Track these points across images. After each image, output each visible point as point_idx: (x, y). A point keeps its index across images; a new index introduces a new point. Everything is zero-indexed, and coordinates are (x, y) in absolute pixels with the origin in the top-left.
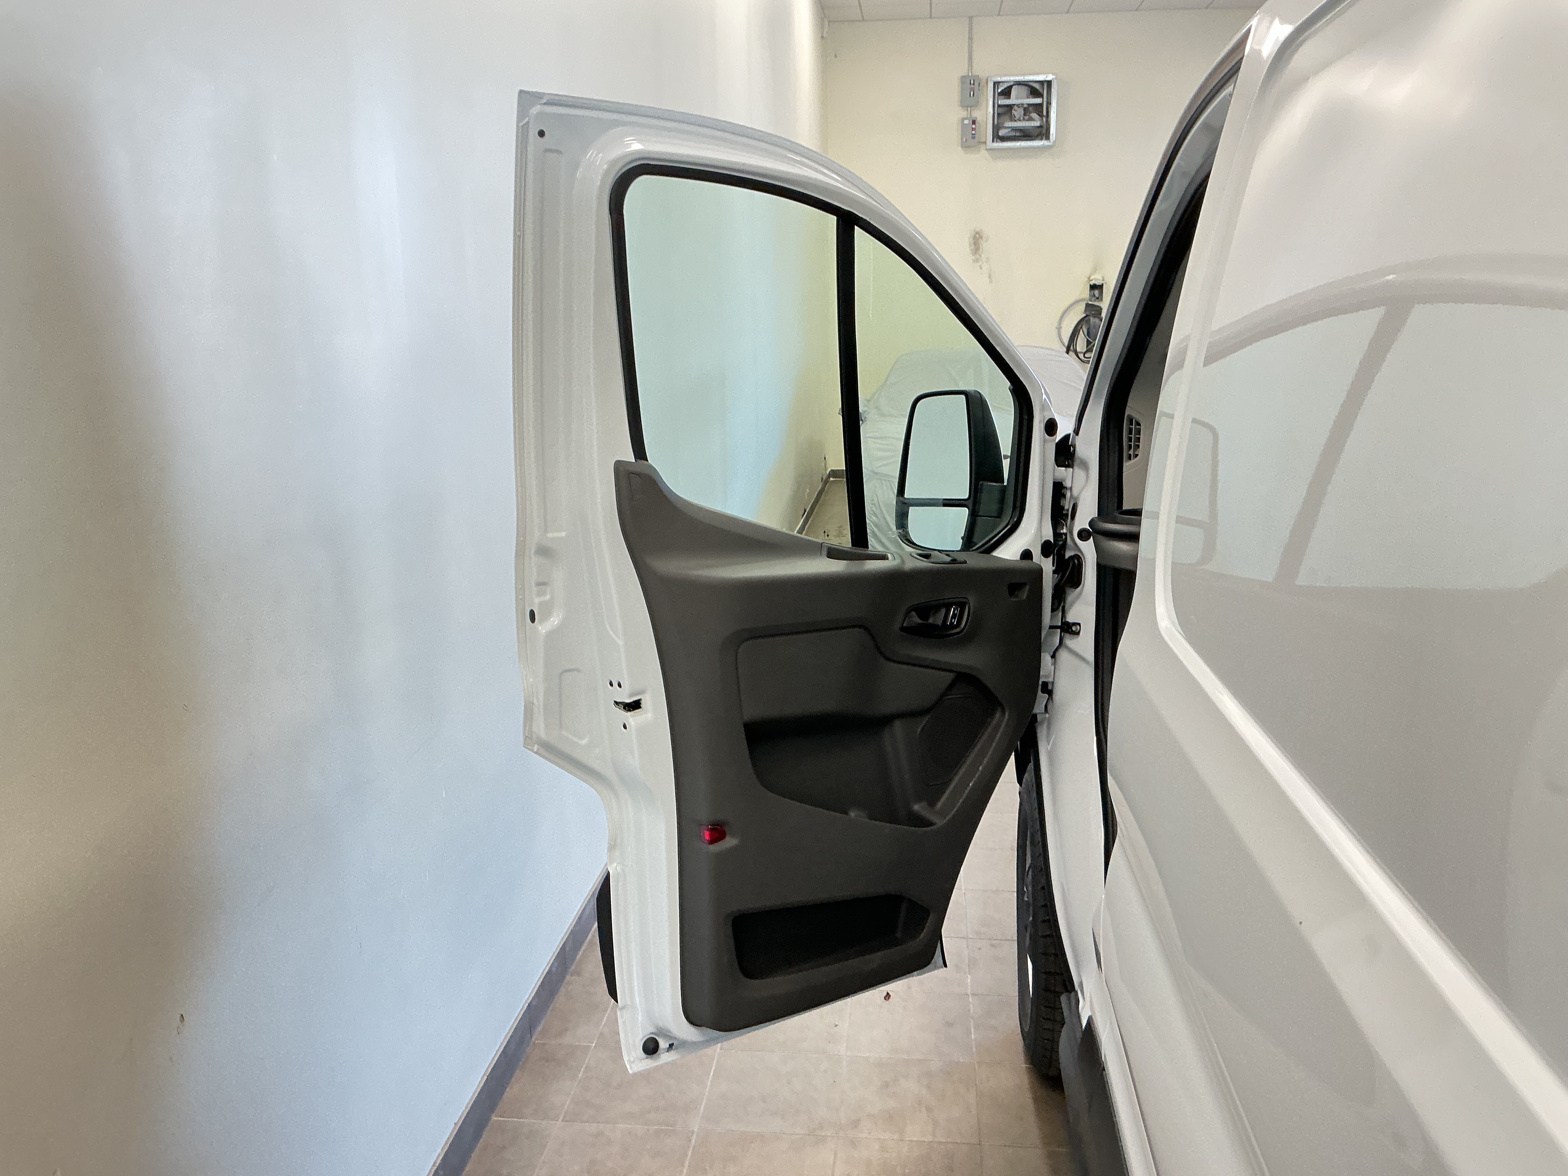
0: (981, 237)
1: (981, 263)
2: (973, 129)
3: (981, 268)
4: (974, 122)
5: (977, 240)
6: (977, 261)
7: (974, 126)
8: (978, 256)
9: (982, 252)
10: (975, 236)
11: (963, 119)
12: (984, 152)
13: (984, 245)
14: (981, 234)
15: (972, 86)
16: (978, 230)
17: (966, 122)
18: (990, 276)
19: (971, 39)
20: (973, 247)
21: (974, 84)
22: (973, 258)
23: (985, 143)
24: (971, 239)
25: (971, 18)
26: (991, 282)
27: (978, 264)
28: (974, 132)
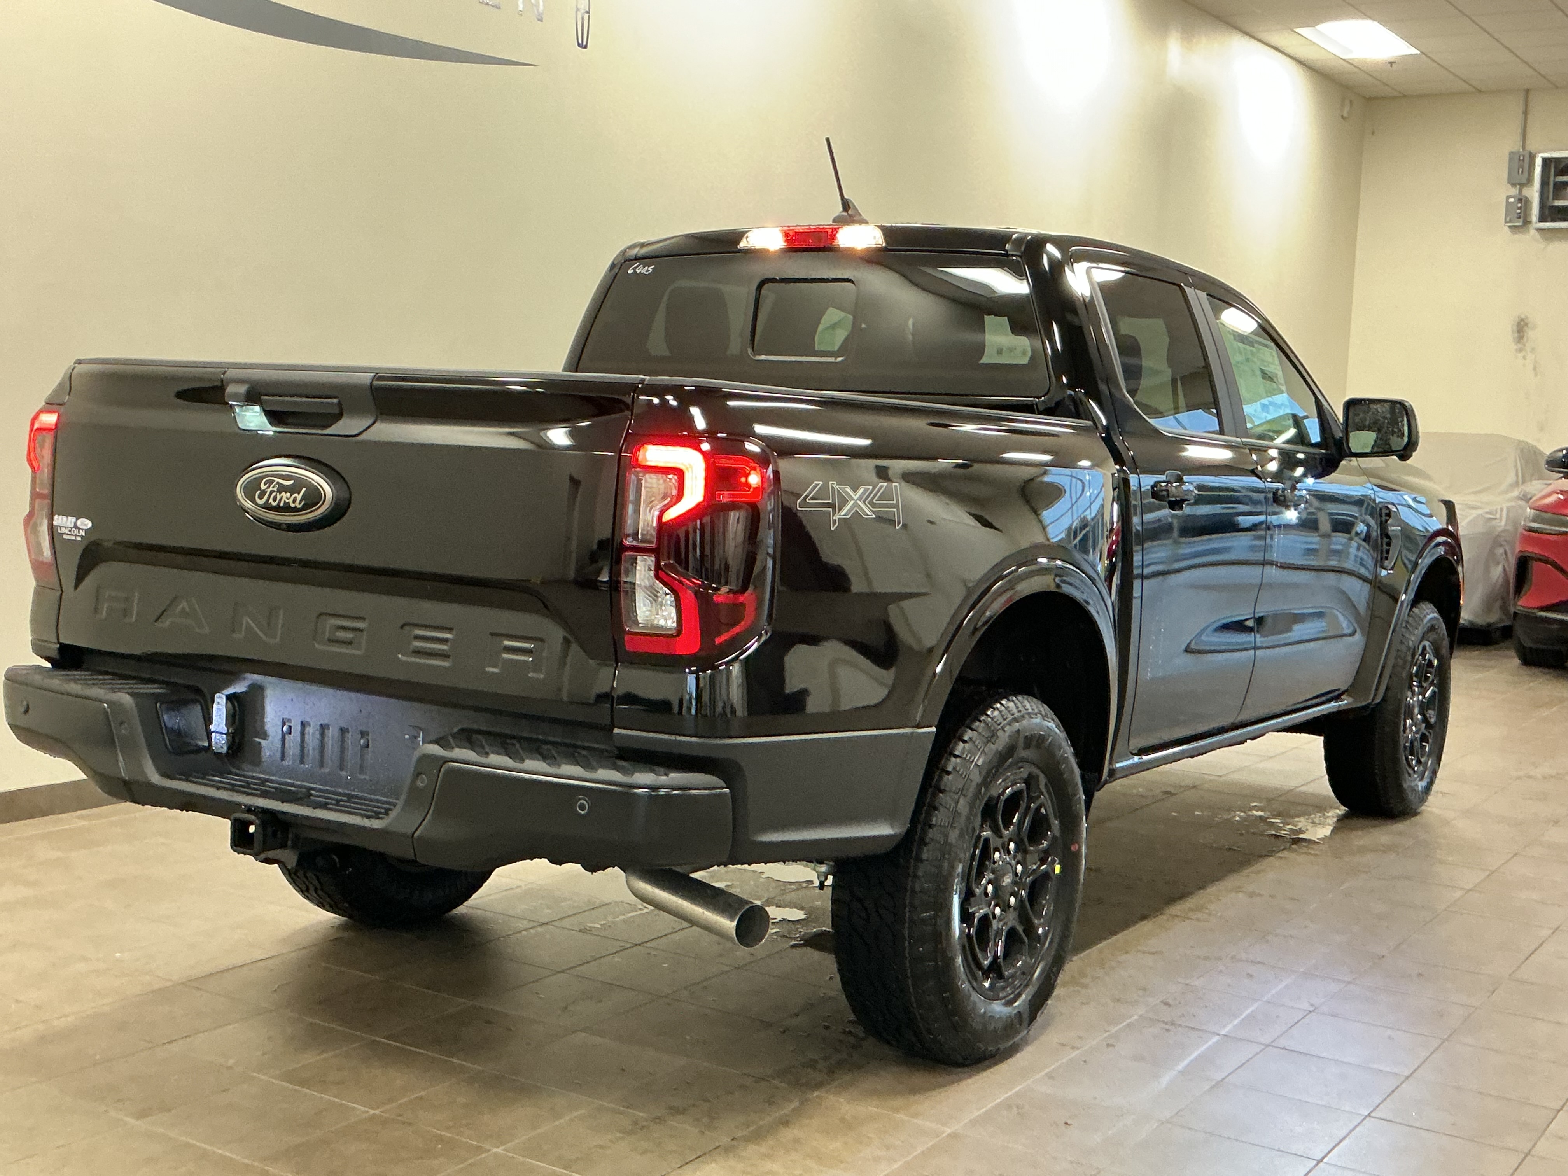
0: (1526, 324)
1: (1524, 353)
2: (1520, 208)
3: (1524, 358)
4: (1520, 200)
5: (1521, 328)
6: (1521, 350)
7: (1519, 205)
8: (1520, 346)
9: (1527, 341)
10: (1519, 323)
11: (1508, 197)
12: (1533, 232)
13: (1530, 333)
14: (1526, 321)
15: (1521, 162)
16: (1523, 316)
17: (1512, 200)
18: (1535, 369)
19: (1526, 113)
20: (1516, 335)
21: (1523, 160)
22: (1515, 347)
23: (1530, 222)
24: (1515, 328)
25: (1527, 91)
26: (1536, 375)
27: (1520, 355)
28: (1519, 211)
